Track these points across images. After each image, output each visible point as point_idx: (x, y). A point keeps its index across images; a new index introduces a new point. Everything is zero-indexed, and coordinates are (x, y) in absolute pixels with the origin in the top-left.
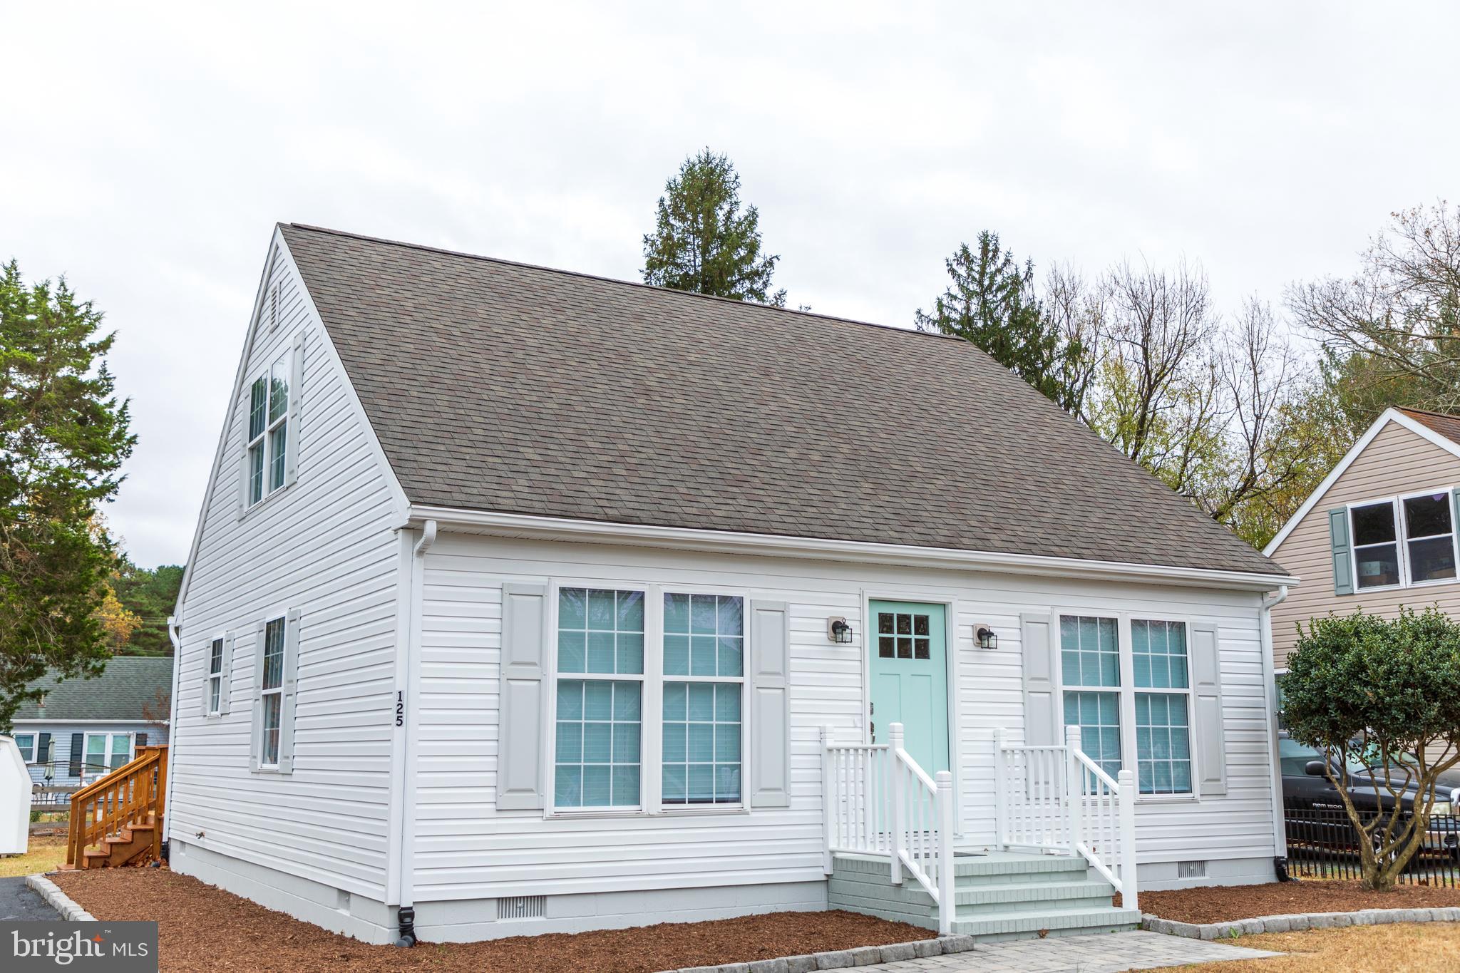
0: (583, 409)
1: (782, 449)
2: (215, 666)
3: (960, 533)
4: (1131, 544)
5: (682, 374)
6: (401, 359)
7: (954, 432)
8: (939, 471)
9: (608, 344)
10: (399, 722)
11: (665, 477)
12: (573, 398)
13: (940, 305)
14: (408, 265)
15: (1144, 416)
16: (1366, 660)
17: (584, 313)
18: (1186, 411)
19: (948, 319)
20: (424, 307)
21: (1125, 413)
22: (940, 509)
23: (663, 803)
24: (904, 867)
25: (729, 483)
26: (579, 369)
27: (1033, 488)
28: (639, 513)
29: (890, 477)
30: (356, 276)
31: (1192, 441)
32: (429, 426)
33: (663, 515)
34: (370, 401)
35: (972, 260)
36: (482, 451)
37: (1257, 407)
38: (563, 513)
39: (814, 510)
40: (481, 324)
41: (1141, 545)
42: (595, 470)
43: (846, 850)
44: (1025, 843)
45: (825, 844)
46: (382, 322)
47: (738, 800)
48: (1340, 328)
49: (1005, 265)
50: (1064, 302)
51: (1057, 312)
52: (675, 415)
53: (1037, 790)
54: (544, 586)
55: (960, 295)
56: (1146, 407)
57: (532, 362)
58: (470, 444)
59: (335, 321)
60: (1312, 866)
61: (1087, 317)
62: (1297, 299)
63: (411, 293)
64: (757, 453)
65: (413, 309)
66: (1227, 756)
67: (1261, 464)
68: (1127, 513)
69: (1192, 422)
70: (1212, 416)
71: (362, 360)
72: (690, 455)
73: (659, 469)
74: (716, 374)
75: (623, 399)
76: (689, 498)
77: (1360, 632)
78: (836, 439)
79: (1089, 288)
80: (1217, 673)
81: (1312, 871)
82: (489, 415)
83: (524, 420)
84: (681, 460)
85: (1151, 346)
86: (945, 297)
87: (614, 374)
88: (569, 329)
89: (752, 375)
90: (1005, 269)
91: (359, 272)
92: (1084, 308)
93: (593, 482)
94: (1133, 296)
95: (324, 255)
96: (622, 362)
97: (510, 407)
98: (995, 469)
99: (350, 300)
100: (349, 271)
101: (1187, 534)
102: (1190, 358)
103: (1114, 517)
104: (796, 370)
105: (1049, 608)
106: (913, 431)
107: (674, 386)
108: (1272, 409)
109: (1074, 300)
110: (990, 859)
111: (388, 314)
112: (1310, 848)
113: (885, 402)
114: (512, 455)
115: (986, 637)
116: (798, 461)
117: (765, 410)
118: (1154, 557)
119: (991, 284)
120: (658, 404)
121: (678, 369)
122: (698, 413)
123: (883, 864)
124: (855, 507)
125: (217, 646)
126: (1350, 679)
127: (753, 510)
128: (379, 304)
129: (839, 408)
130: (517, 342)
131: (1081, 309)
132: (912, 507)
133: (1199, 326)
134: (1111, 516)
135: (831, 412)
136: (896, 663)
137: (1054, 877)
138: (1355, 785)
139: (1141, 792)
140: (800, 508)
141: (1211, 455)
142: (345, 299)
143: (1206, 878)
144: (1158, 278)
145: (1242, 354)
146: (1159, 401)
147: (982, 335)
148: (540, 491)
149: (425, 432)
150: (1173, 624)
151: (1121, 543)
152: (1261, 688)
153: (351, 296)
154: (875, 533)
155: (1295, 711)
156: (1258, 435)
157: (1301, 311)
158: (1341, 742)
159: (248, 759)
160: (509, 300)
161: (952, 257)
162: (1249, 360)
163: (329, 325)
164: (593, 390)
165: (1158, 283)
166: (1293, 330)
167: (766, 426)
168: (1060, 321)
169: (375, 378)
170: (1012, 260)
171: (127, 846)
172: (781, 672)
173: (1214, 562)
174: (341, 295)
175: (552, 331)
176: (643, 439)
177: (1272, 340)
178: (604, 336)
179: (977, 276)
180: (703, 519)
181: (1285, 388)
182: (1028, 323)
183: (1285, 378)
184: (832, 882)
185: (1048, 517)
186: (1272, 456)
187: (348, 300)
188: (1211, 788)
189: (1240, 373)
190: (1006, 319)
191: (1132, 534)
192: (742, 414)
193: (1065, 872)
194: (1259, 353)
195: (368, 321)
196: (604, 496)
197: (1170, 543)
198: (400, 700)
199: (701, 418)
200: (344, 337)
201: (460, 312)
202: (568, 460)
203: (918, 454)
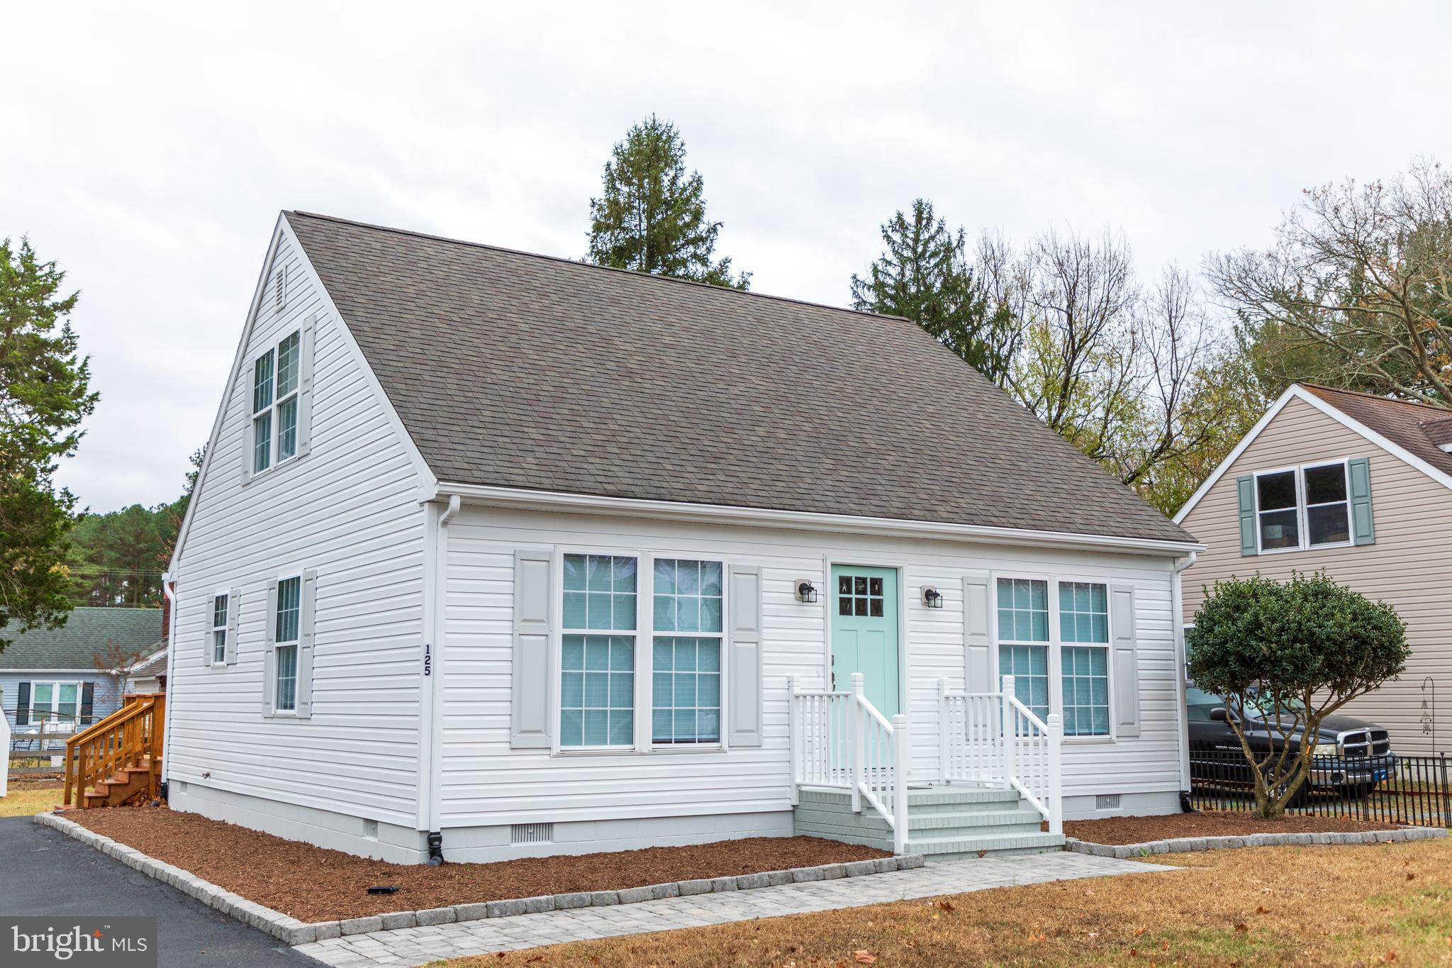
0: (575, 391)
1: (751, 428)
2: (219, 619)
3: (911, 505)
4: (1059, 515)
5: (658, 357)
6: (411, 344)
7: (902, 411)
8: (891, 448)
9: (591, 328)
10: (427, 672)
11: (652, 454)
12: (565, 380)
13: (875, 270)
14: (404, 252)
15: (1067, 380)
16: (1262, 618)
17: (566, 297)
18: (1107, 375)
19: (883, 285)
20: (424, 293)
21: (1050, 375)
22: (893, 483)
23: (653, 743)
24: (863, 798)
25: (708, 460)
26: (568, 352)
27: (973, 463)
28: (633, 488)
29: (848, 453)
30: (360, 263)
31: (1112, 404)
32: (444, 409)
33: (654, 490)
34: (390, 385)
35: (907, 228)
36: (492, 432)
37: (1174, 372)
38: (569, 489)
39: (784, 484)
40: (476, 309)
41: (1068, 515)
42: (591, 448)
43: (811, 783)
44: (964, 778)
45: (792, 780)
46: (390, 309)
47: (717, 740)
48: (1254, 298)
49: (938, 232)
50: (993, 268)
51: (986, 278)
52: (656, 396)
53: (976, 732)
54: (550, 553)
55: (895, 261)
56: (1069, 370)
57: (526, 347)
58: (481, 425)
59: (348, 308)
60: (1213, 802)
61: (1015, 282)
62: (1214, 269)
63: (410, 279)
64: (731, 432)
65: (415, 296)
66: (1141, 702)
67: (1177, 426)
68: (1056, 486)
69: (1113, 385)
70: (1132, 380)
71: (377, 346)
72: (672, 434)
73: (646, 448)
74: (689, 357)
75: (609, 381)
76: (675, 474)
77: (1257, 594)
78: (798, 418)
79: (1017, 255)
80: (1133, 627)
81: (1214, 807)
82: (495, 398)
83: (525, 402)
84: (665, 438)
85: (1075, 313)
86: (880, 263)
87: (599, 357)
88: (555, 314)
89: (721, 357)
90: (938, 236)
91: (362, 260)
92: (1012, 274)
93: (591, 460)
94: (1059, 263)
95: (329, 243)
96: (605, 345)
97: (512, 389)
98: (939, 445)
99: (359, 287)
100: (353, 258)
101: (1110, 505)
102: (1112, 324)
103: (1046, 489)
104: (759, 351)
105: (987, 572)
106: (866, 410)
107: (653, 369)
108: (1189, 374)
109: (1003, 266)
110: (935, 791)
111: (393, 301)
112: (1212, 786)
113: (840, 382)
114: (519, 435)
115: (933, 597)
116: (766, 439)
117: (734, 390)
118: (1081, 527)
119: (925, 251)
120: (640, 385)
121: (654, 352)
122: (677, 394)
123: (845, 795)
124: (818, 482)
125: (221, 602)
126: (1247, 635)
127: (730, 485)
128: (384, 291)
129: (799, 388)
130: (510, 327)
131: (1010, 276)
132: (869, 481)
133: (1122, 293)
134: (1041, 489)
135: (792, 392)
136: (853, 620)
137: (991, 806)
138: (1253, 730)
139: (1065, 734)
140: (771, 483)
141: (1131, 417)
142: (353, 287)
143: (1120, 809)
144: (1083, 247)
145: (1162, 321)
146: (1083, 366)
147: (916, 301)
148: (546, 468)
149: (441, 414)
150: (1095, 585)
151: (1051, 514)
152: (1172, 642)
153: (358, 283)
154: (837, 506)
155: (1200, 663)
156: (1175, 399)
157: (1217, 281)
158: (1240, 690)
159: (261, 705)
160: (498, 286)
161: (888, 224)
162: (1168, 327)
163: (344, 313)
164: (582, 373)
165: (1083, 252)
166: (1210, 299)
167: (736, 406)
168: (989, 286)
169: (391, 363)
170: (946, 228)
171: (124, 787)
172: (755, 627)
173: (1132, 531)
174: (349, 282)
175: (540, 315)
176: (630, 419)
177: (1190, 308)
178: (586, 319)
179: (911, 243)
180: (688, 493)
181: (1201, 353)
182: (959, 289)
183: (1202, 345)
184: (797, 812)
185: (986, 490)
186: (1187, 419)
187: (357, 287)
188: (1127, 730)
189: (1159, 339)
190: (938, 285)
191: (1060, 505)
192: (714, 394)
193: (1000, 802)
194: (1178, 320)
195: (377, 307)
196: (601, 473)
197: (1094, 513)
198: (428, 653)
199: (679, 399)
200: (359, 324)
201: (457, 298)
202: (567, 440)
203: (871, 432)
